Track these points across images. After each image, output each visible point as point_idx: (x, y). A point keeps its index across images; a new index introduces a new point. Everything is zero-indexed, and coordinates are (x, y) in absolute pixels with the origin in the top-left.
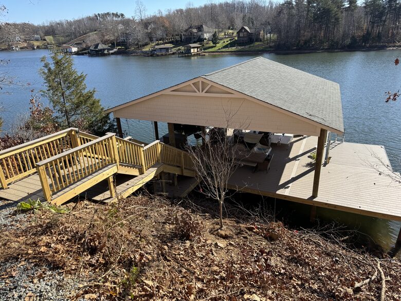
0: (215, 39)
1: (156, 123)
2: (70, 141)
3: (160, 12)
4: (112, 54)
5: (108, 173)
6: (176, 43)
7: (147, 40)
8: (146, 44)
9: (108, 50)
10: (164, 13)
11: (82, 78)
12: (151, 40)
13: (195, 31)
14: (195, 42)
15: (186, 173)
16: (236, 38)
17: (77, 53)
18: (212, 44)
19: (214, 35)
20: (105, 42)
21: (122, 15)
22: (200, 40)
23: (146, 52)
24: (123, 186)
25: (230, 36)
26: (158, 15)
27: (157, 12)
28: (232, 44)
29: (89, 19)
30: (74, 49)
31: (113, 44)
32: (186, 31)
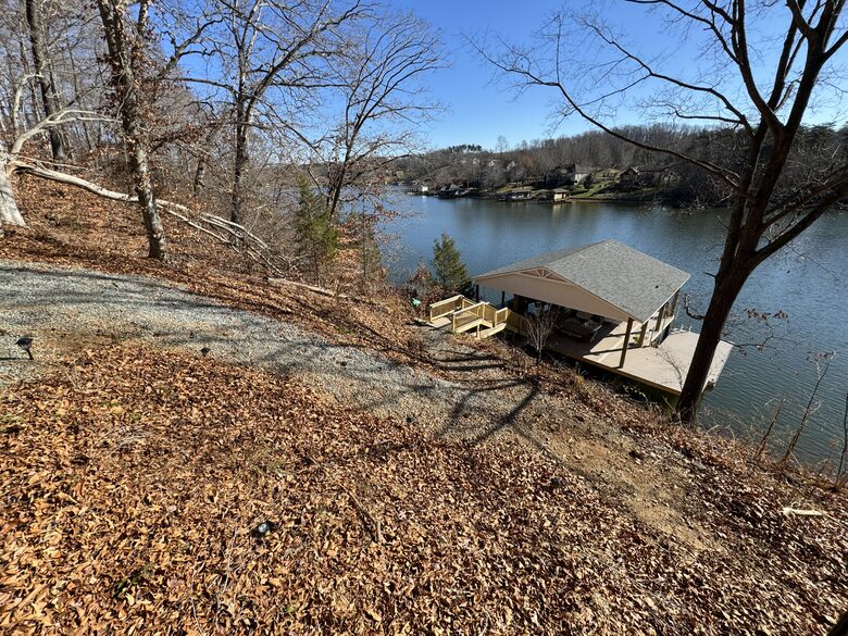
0: (588, 182)
1: (503, 293)
2: (458, 302)
3: (525, 143)
4: (463, 196)
5: (477, 323)
6: (537, 186)
7: (504, 181)
8: (502, 186)
9: (460, 191)
10: (530, 144)
11: (458, 255)
12: (509, 181)
13: (564, 171)
14: (560, 186)
15: (522, 333)
16: (618, 182)
17: (427, 194)
18: (583, 189)
19: (588, 178)
20: (456, 183)
21: (479, 147)
22: (569, 183)
23: (500, 196)
24: (483, 332)
25: (611, 178)
26: (522, 148)
27: (521, 143)
28: (610, 189)
29: (443, 152)
30: (425, 189)
31: (465, 184)
32: (553, 171)
